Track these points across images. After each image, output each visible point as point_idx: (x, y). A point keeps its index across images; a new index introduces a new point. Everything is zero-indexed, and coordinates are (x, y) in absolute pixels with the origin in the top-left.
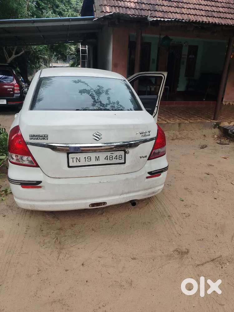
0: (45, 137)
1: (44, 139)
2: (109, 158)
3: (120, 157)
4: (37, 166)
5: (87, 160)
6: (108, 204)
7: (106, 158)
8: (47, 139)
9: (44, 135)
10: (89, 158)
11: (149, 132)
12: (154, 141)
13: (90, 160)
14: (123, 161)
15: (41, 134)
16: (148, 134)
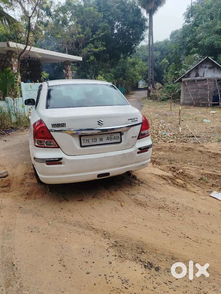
0: (63, 125)
1: (63, 126)
2: (109, 139)
3: (118, 138)
4: (59, 147)
5: (94, 141)
6: (111, 175)
7: (108, 139)
8: (65, 126)
9: (63, 124)
10: (95, 139)
11: (137, 118)
12: (141, 125)
13: (96, 141)
14: (119, 141)
15: (60, 123)
16: (136, 120)
